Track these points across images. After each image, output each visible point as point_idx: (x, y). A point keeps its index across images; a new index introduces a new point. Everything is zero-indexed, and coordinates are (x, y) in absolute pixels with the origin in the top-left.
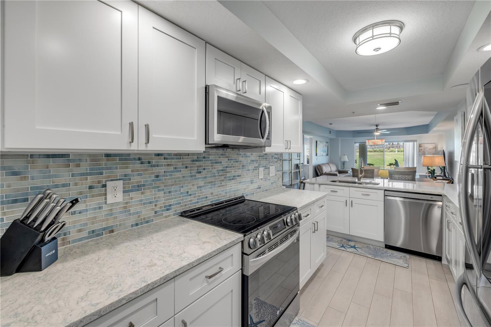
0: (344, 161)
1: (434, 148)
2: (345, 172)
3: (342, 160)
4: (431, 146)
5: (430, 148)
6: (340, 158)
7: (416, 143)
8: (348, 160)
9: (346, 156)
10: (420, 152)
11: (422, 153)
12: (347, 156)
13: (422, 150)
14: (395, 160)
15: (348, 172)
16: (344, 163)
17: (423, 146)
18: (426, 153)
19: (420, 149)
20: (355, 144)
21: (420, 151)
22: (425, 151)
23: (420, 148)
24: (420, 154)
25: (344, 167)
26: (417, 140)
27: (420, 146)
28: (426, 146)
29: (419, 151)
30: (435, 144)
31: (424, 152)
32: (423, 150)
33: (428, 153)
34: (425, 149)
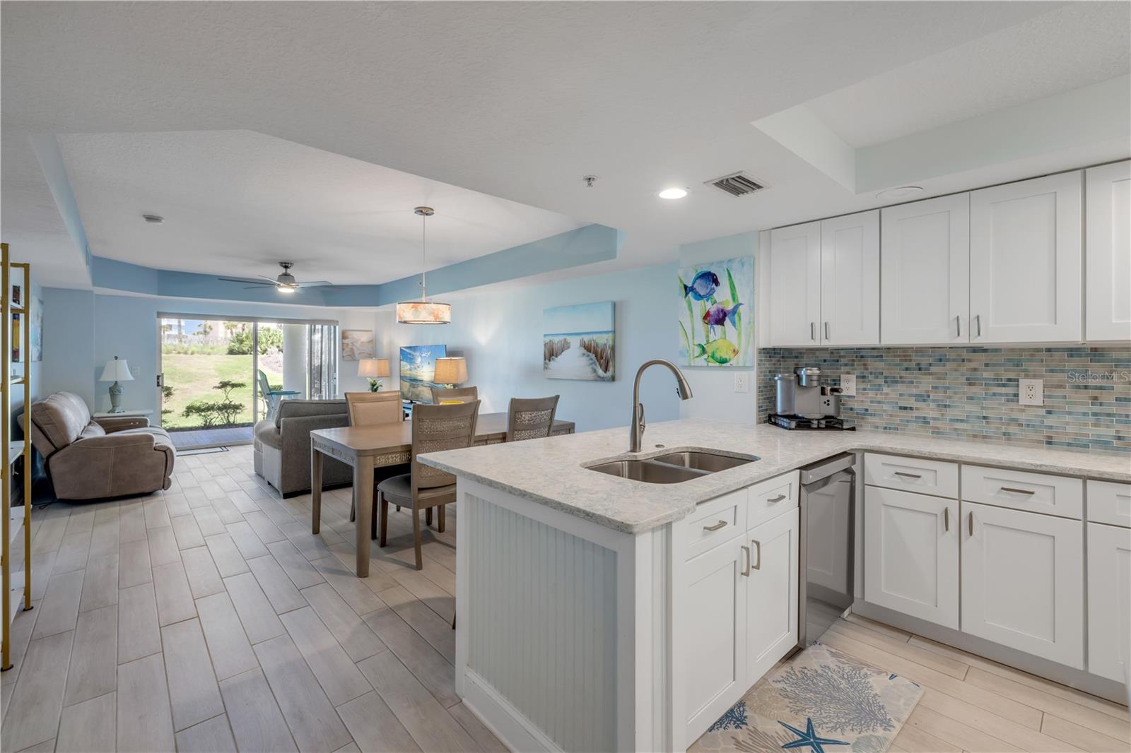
0: (117, 383)
1: (369, 342)
3: (108, 377)
4: (364, 338)
5: (362, 342)
6: (99, 372)
7: (338, 328)
8: (131, 378)
9: (124, 364)
10: (343, 349)
11: (348, 354)
12: (127, 362)
13: (348, 344)
15: (146, 421)
16: (114, 390)
17: (349, 337)
18: (356, 352)
20: (157, 319)
22: (354, 348)
23: (345, 341)
24: (343, 355)
26: (337, 322)
27: (344, 336)
28: (356, 335)
29: (341, 349)
31: (352, 349)
32: (350, 347)
33: (360, 353)
34: (355, 343)
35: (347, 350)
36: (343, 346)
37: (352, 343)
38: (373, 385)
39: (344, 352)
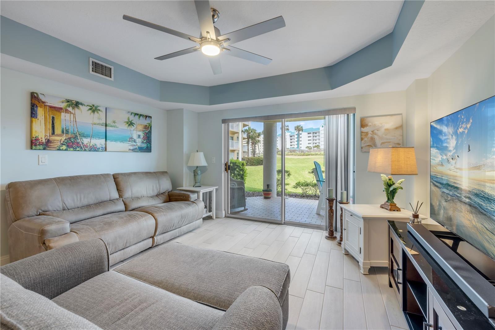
0: (197, 167)
1: (397, 128)
2: (180, 195)
4: (389, 124)
5: (387, 130)
7: (354, 115)
8: (205, 164)
9: (201, 155)
10: (362, 139)
11: (367, 144)
13: (367, 133)
14: (315, 163)
17: (370, 124)
18: (378, 142)
19: (362, 132)
21: (363, 136)
22: (376, 137)
23: (365, 130)
24: (363, 145)
25: (195, 180)
26: (354, 109)
27: (363, 125)
28: (377, 122)
29: (359, 139)
30: (401, 116)
31: (372, 139)
32: (370, 135)
33: (383, 143)
34: (376, 131)
35: (366, 139)
36: (361, 135)
37: (373, 132)
38: (389, 186)
39: (363, 142)
